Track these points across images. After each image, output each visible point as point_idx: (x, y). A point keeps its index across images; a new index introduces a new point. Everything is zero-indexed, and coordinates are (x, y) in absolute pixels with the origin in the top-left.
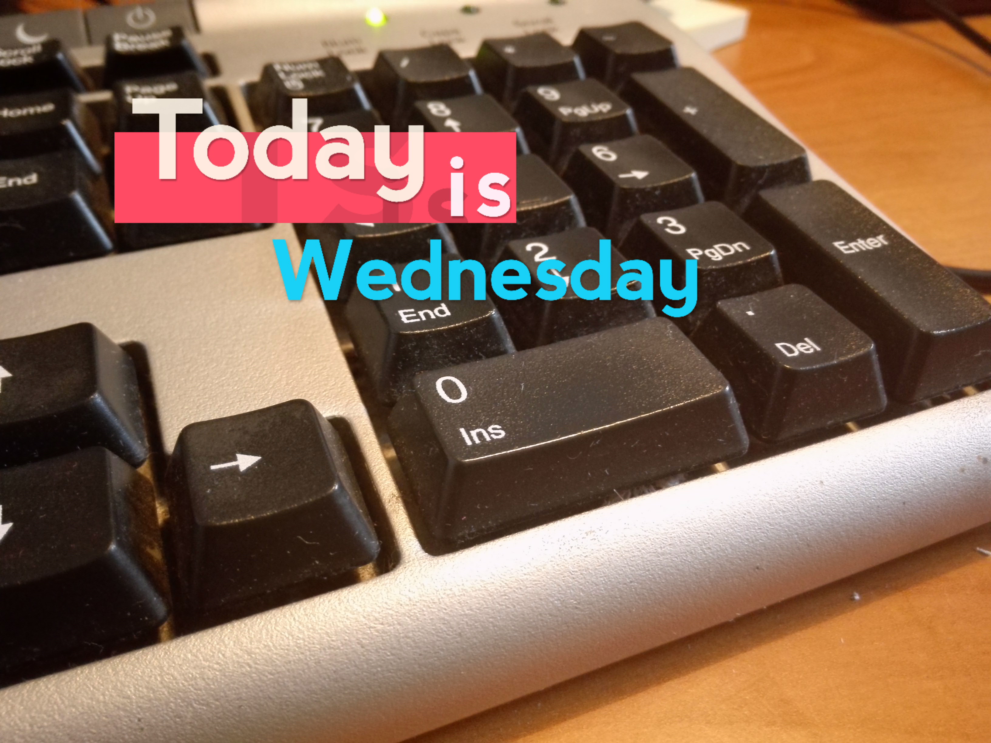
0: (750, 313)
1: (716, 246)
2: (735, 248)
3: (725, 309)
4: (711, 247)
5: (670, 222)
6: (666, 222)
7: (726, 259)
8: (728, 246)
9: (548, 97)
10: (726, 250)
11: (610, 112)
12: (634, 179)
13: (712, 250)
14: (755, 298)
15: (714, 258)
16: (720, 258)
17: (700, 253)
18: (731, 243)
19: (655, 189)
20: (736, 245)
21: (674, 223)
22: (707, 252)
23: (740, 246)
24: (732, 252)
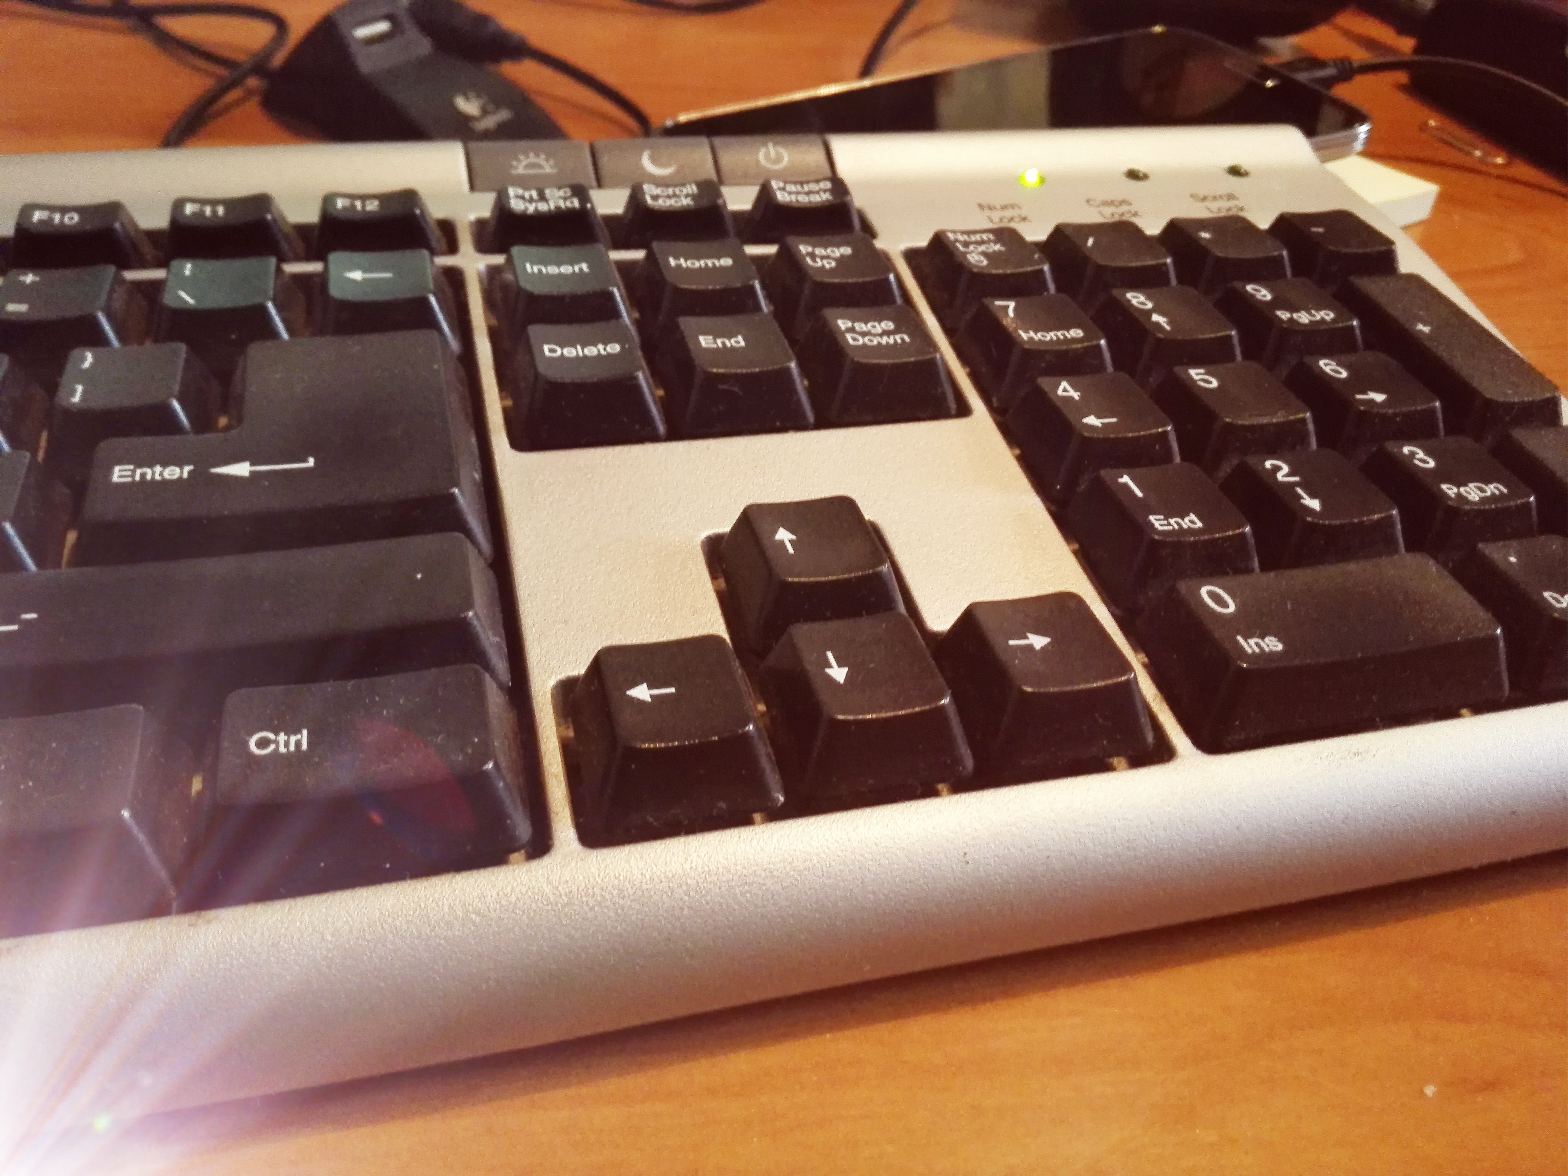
0: (1513, 559)
1: (1471, 485)
2: (1492, 489)
3: (1487, 552)
4: (1465, 485)
5: (1417, 454)
6: (1413, 454)
7: (1483, 500)
8: (1483, 486)
9: (1259, 296)
10: (1482, 490)
11: (1334, 321)
12: (1372, 401)
13: (1468, 489)
14: (1514, 544)
15: (1470, 497)
16: (1477, 499)
17: (1455, 490)
18: (1487, 482)
19: (1396, 415)
20: (1492, 486)
21: (1421, 454)
22: (1462, 489)
23: (1497, 489)
24: (1489, 493)
